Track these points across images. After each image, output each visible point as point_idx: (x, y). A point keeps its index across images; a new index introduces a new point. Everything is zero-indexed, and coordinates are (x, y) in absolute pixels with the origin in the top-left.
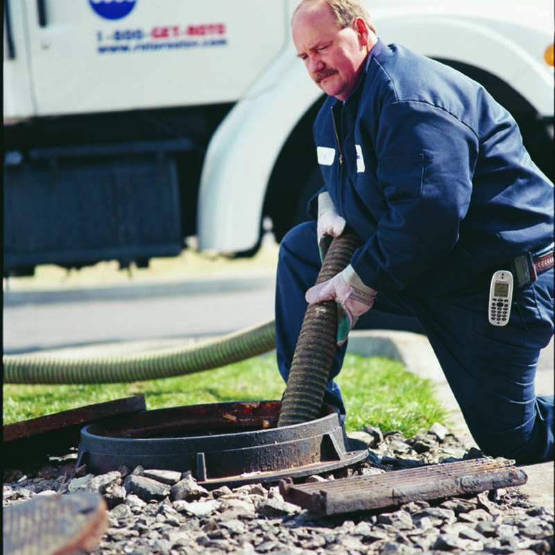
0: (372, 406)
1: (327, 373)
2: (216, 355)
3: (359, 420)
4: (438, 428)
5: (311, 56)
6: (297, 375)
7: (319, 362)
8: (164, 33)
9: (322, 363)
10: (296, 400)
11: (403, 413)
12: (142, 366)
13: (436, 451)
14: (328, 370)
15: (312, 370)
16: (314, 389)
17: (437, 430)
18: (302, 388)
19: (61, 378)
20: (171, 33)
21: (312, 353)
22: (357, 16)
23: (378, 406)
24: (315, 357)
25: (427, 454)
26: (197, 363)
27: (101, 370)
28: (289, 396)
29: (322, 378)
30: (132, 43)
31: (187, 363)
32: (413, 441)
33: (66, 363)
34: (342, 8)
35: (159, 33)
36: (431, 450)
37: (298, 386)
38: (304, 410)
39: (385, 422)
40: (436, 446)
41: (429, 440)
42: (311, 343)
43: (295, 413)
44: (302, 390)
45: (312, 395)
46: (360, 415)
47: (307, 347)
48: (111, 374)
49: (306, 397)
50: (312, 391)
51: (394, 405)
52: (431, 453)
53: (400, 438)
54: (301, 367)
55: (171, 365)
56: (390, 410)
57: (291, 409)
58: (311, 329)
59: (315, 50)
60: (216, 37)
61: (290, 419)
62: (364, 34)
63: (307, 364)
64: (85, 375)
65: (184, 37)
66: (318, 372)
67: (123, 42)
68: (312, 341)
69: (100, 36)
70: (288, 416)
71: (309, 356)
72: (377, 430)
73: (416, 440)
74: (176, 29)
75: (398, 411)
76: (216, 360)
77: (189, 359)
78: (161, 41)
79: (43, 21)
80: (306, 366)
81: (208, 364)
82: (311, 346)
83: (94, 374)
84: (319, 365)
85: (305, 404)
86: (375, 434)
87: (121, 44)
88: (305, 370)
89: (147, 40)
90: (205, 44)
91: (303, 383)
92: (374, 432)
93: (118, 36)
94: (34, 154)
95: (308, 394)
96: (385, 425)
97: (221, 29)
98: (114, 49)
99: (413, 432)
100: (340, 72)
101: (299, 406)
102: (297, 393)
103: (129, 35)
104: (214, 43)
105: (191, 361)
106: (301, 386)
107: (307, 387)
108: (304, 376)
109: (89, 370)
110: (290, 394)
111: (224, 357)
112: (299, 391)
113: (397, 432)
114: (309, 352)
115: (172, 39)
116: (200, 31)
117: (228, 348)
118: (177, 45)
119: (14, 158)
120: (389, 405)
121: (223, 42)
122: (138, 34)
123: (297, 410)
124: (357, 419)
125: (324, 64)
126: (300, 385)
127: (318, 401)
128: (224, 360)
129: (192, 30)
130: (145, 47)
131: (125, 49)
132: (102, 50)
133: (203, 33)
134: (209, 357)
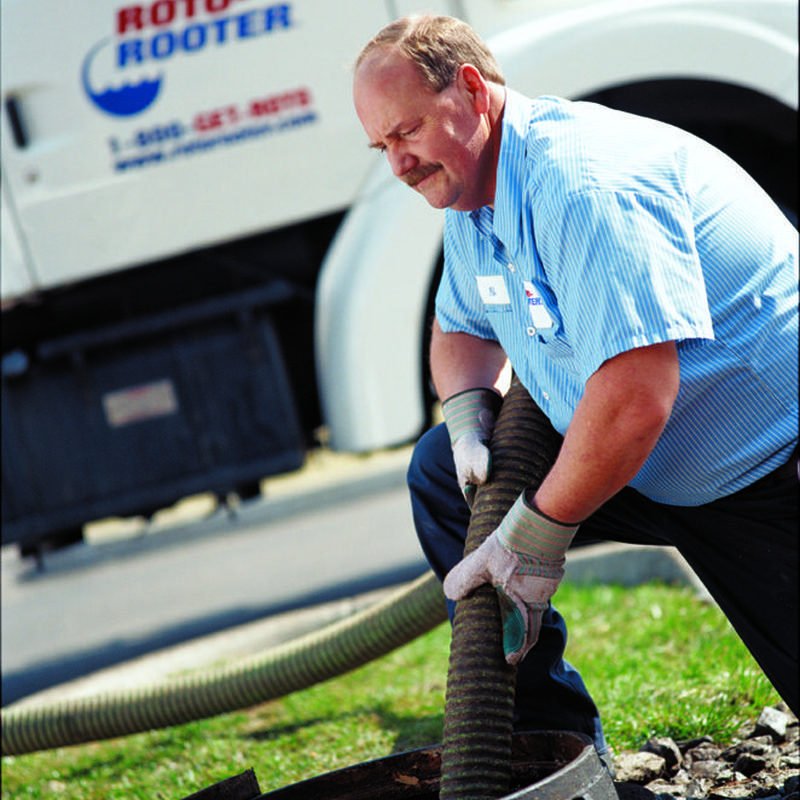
0: (652, 692)
1: (511, 689)
2: (374, 636)
3: (635, 724)
4: (771, 715)
5: (391, 147)
6: (458, 704)
7: (492, 673)
8: (215, 121)
9: (499, 674)
10: (464, 749)
11: (707, 696)
12: (257, 676)
13: (777, 765)
14: (512, 684)
15: (481, 691)
16: (491, 723)
17: (771, 720)
18: (469, 726)
19: (130, 724)
20: (224, 119)
21: (478, 660)
22: (461, 64)
23: (663, 690)
24: (485, 666)
25: (763, 774)
26: (346, 655)
27: (193, 697)
28: (450, 743)
29: (503, 700)
30: (168, 146)
31: (329, 658)
32: (733, 752)
33: (134, 697)
34: (431, 55)
35: (206, 123)
36: (768, 765)
37: (463, 723)
38: (480, 765)
39: (680, 722)
40: (774, 757)
41: (761, 746)
42: (474, 643)
43: (464, 774)
44: (473, 728)
45: (490, 735)
46: (634, 715)
47: (466, 651)
48: (211, 701)
49: (480, 741)
50: (489, 727)
51: (690, 682)
52: (769, 770)
53: (710, 750)
54: (461, 688)
55: (303, 667)
56: (684, 694)
57: (457, 766)
58: (470, 616)
59: (396, 137)
60: (297, 111)
61: (459, 784)
62: (478, 94)
63: (472, 680)
64: (167, 710)
65: (247, 122)
66: (495, 692)
67: (153, 148)
68: (476, 637)
69: (114, 145)
70: (454, 779)
71: (474, 666)
72: (669, 743)
73: (739, 752)
74: (232, 112)
75: (699, 694)
76: (376, 645)
77: (331, 652)
78: (212, 134)
79: (21, 138)
80: (470, 685)
81: (364, 654)
82: (473, 648)
83: (183, 706)
84: (494, 679)
85: (481, 753)
86: (665, 753)
87: (151, 150)
88: (471, 692)
89: (190, 137)
90: (284, 126)
91: (471, 716)
92: (664, 748)
93: (142, 139)
94: (46, 350)
95: (482, 735)
96: (681, 728)
97: (303, 97)
98: (139, 162)
99: (730, 732)
100: (446, 167)
101: (471, 760)
102: (464, 736)
103: (161, 134)
104: (297, 122)
105: (336, 655)
106: (468, 722)
107: (478, 722)
108: (472, 703)
109: (173, 701)
110: (451, 739)
111: (387, 636)
112: (466, 732)
113: (704, 740)
114: (472, 659)
115: (228, 128)
116: (270, 107)
117: (391, 621)
118: (240, 136)
119: (16, 363)
120: (681, 682)
121: (310, 118)
122: (174, 131)
123: (468, 766)
124: (630, 724)
125: (416, 159)
126: (465, 721)
127: (504, 743)
128: (388, 641)
129: (258, 109)
130: (189, 149)
131: (158, 157)
132: (122, 166)
133: (275, 109)
134: (364, 641)
